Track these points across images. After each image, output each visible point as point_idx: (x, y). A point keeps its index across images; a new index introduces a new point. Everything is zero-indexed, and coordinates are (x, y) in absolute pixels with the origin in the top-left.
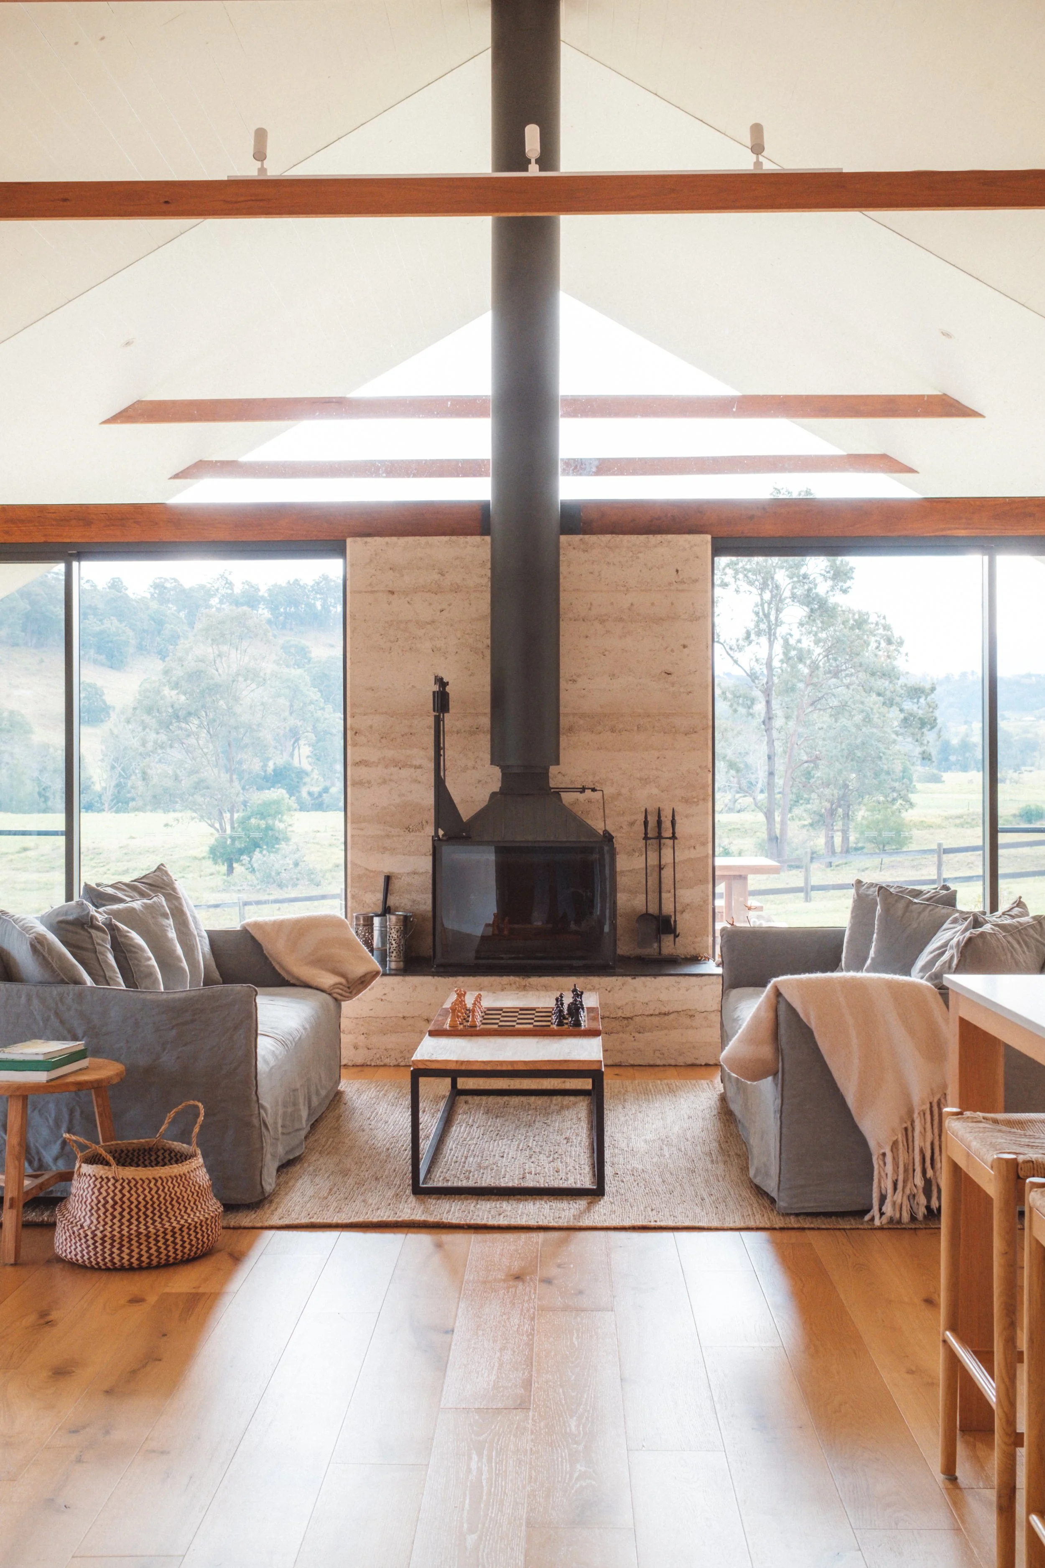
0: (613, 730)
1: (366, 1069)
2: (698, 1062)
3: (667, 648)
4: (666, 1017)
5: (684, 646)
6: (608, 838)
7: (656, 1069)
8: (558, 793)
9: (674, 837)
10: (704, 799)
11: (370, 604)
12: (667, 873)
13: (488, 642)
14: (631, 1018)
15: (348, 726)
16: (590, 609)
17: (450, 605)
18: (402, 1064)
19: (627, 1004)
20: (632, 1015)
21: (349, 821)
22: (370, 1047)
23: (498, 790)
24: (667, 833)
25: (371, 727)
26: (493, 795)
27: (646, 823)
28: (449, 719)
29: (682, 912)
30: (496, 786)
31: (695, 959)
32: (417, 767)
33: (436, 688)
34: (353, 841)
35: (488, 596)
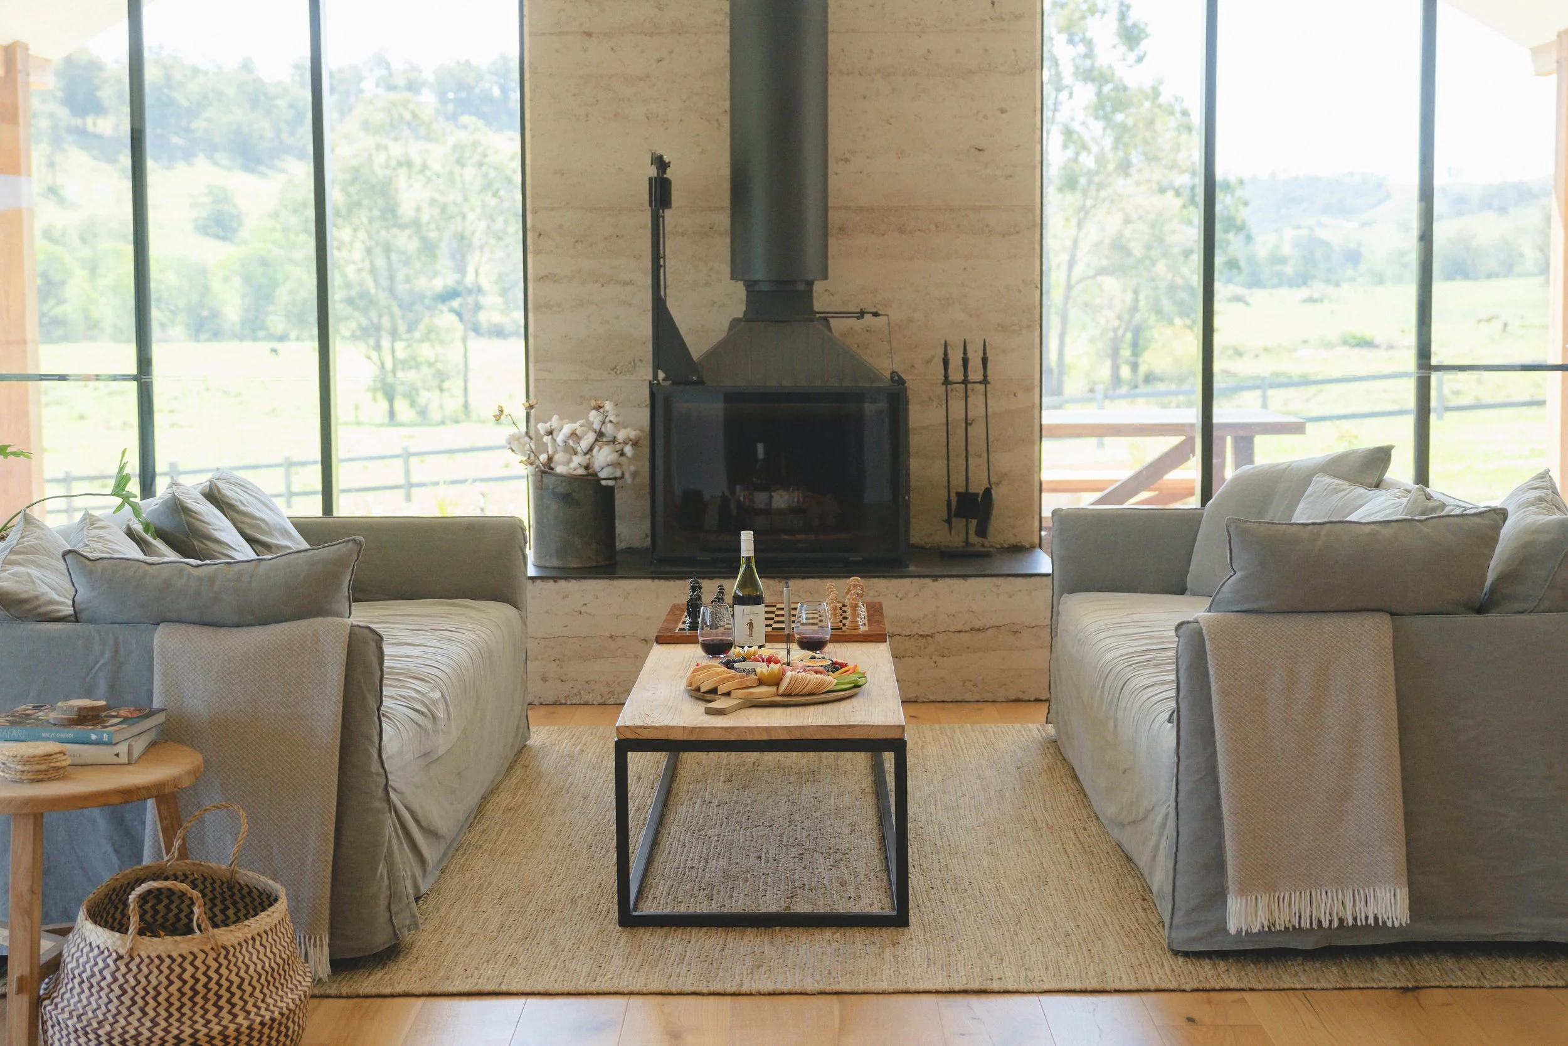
0: (901, 230)
1: (558, 708)
2: (1026, 697)
3: (978, 113)
4: (981, 635)
5: (1003, 111)
6: (898, 381)
7: (967, 706)
8: (825, 319)
9: (985, 381)
10: (1028, 327)
11: (557, 51)
12: (977, 432)
13: (727, 105)
14: (932, 636)
15: (529, 225)
16: (869, 58)
17: (671, 52)
18: (610, 701)
19: (925, 616)
20: (933, 631)
21: (531, 359)
22: (564, 678)
23: (741, 315)
24: (976, 374)
25: (561, 226)
26: (735, 322)
27: (946, 362)
28: (669, 216)
29: (998, 484)
30: (739, 311)
31: (1020, 550)
32: (625, 283)
33: (653, 172)
34: (536, 387)
35: (726, 39)
